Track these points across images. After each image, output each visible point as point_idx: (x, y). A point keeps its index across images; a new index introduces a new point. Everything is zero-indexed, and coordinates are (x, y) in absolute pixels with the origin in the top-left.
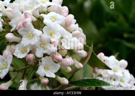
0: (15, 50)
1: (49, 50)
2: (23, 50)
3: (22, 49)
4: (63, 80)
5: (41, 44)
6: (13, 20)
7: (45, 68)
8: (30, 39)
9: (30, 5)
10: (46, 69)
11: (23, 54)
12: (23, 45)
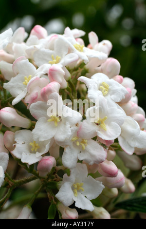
0: (16, 142)
1: (92, 156)
2: (34, 147)
3: (32, 144)
4: (101, 213)
5: (76, 141)
6: (12, 79)
7: (73, 188)
8: (54, 127)
9: (51, 51)
10: (76, 191)
11: (32, 154)
12: (38, 139)
